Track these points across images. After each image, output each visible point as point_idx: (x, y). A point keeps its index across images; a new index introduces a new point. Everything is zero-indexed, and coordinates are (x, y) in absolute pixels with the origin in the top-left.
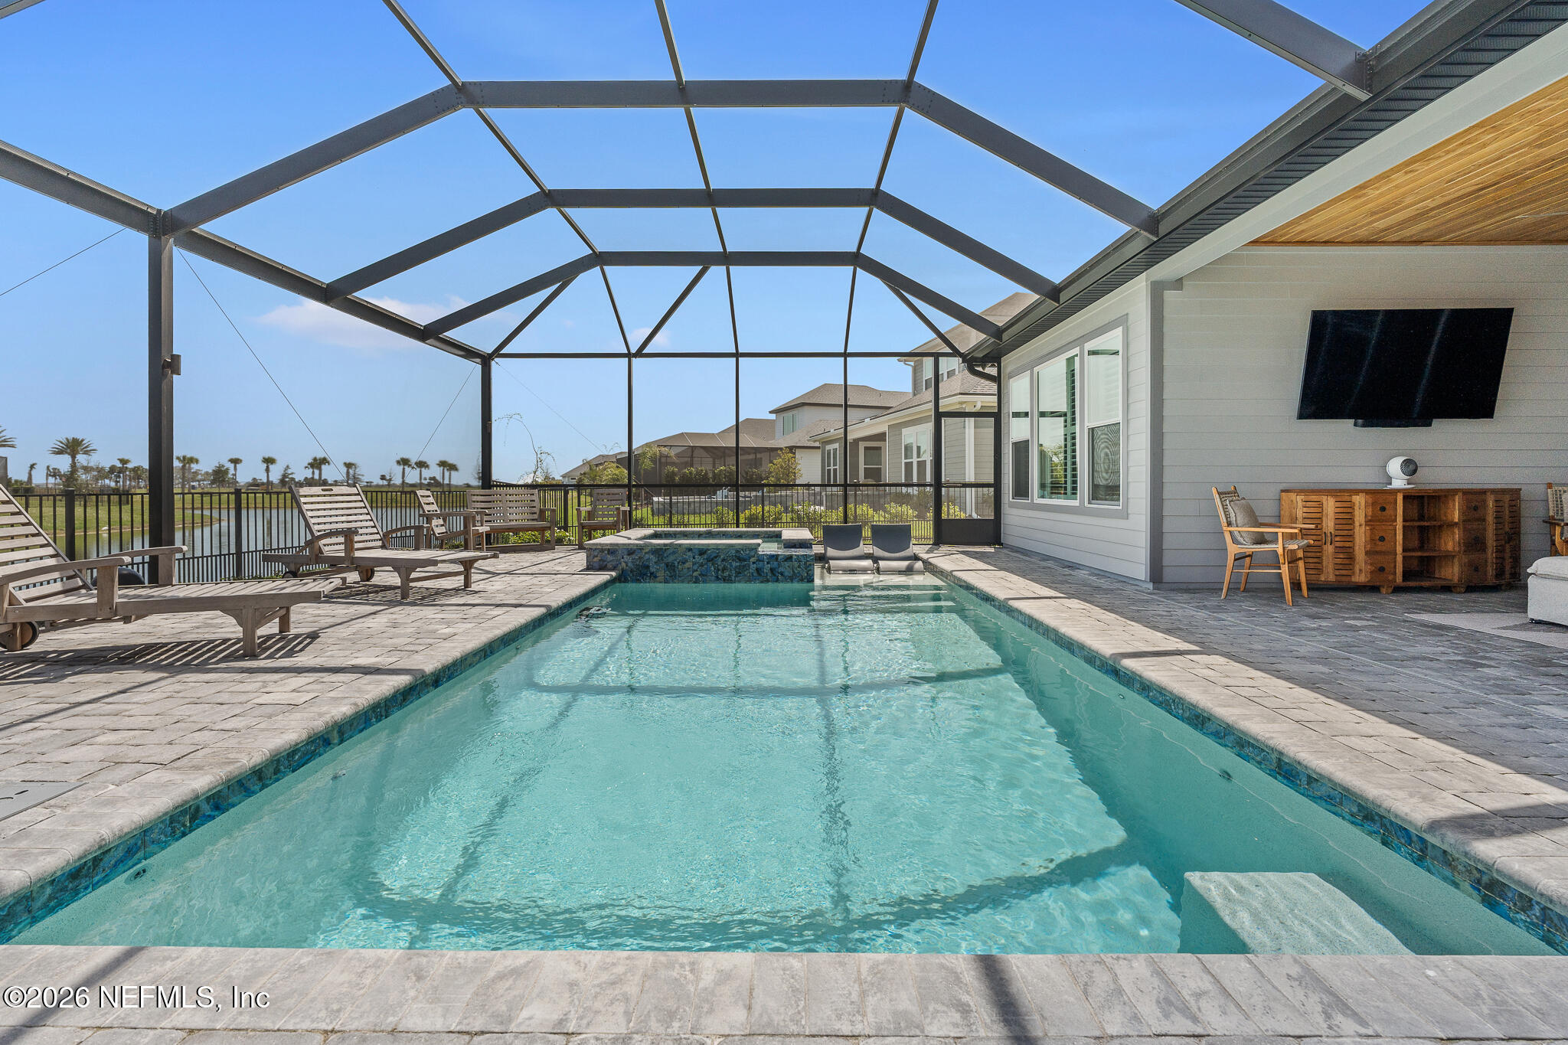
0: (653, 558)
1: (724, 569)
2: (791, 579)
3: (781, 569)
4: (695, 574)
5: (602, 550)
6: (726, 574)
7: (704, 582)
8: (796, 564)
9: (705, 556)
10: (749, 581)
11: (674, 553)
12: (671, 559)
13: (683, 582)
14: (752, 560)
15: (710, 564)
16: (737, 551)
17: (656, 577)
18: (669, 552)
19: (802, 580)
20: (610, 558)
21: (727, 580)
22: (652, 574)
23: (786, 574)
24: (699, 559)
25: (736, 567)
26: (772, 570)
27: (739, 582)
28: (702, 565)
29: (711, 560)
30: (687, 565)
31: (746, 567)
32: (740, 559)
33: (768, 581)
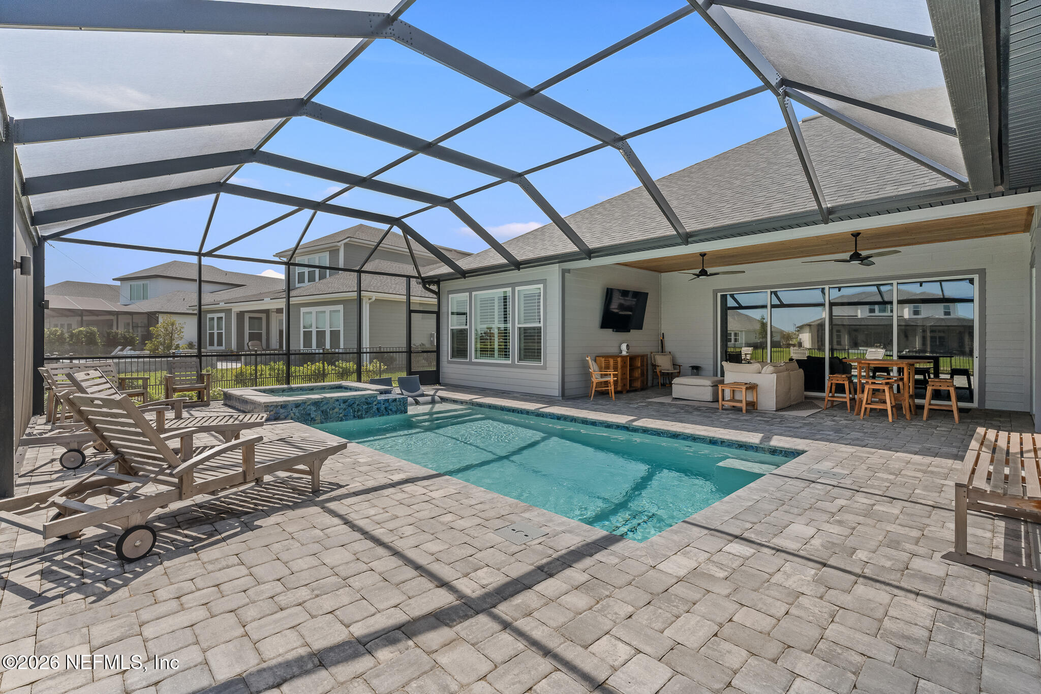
0: (313, 408)
1: (359, 410)
2: (396, 412)
3: (390, 408)
4: (341, 415)
5: (277, 406)
6: (359, 413)
7: (346, 420)
8: (398, 403)
9: (347, 404)
10: (373, 416)
11: (327, 403)
12: (324, 408)
13: (333, 421)
14: (375, 403)
15: (350, 408)
16: (366, 399)
17: (315, 420)
18: (323, 403)
19: (401, 412)
20: (282, 411)
21: (360, 417)
22: (312, 419)
23: (393, 410)
24: (343, 406)
25: (366, 409)
26: (386, 408)
27: (367, 417)
28: (345, 409)
29: (350, 406)
30: (336, 410)
31: (371, 408)
32: (368, 403)
33: (383, 415)
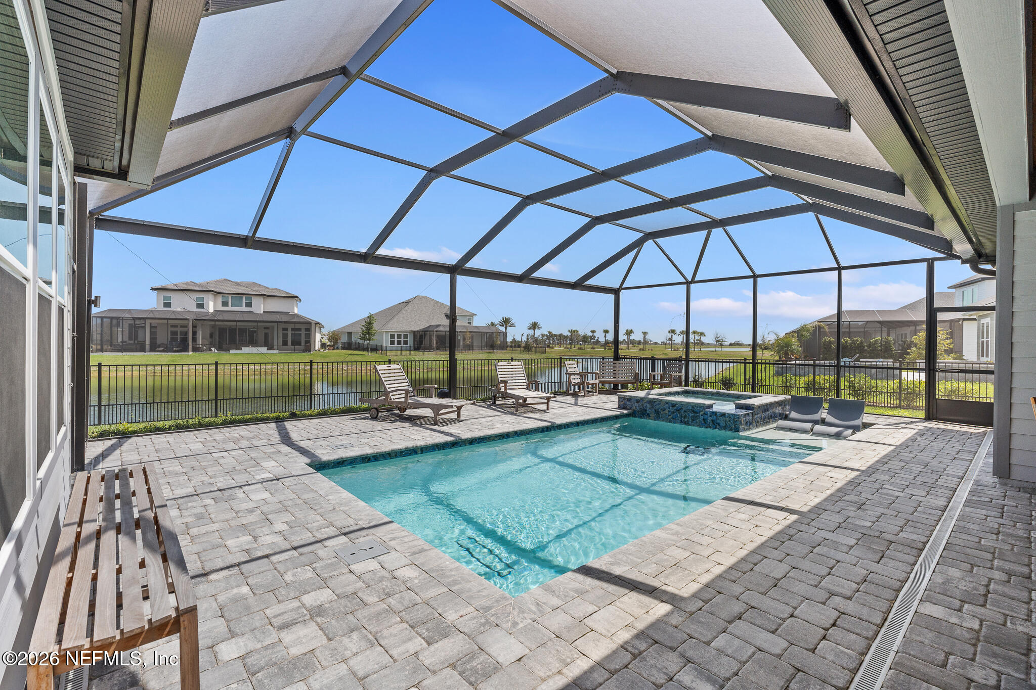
0: (649, 406)
1: (685, 417)
2: (725, 428)
3: (718, 421)
4: (670, 417)
5: (625, 399)
6: (686, 420)
7: (674, 423)
8: (728, 419)
9: (675, 408)
10: (699, 426)
11: (659, 404)
12: (657, 407)
13: (663, 421)
14: (701, 413)
15: (677, 412)
16: (693, 407)
17: (650, 416)
18: (656, 403)
19: (731, 430)
20: (628, 403)
21: (687, 423)
22: (648, 414)
23: (721, 424)
24: (672, 409)
25: (692, 416)
26: (713, 421)
27: (694, 425)
28: (673, 413)
29: (678, 410)
30: (666, 411)
31: (697, 417)
32: (694, 412)
33: (710, 427)
